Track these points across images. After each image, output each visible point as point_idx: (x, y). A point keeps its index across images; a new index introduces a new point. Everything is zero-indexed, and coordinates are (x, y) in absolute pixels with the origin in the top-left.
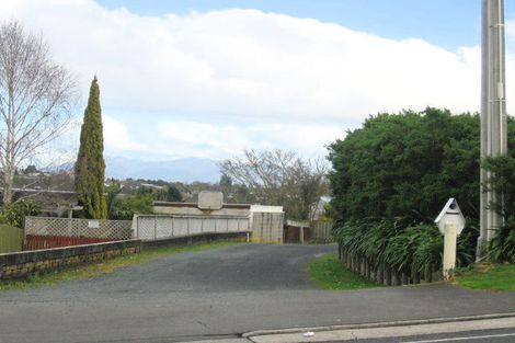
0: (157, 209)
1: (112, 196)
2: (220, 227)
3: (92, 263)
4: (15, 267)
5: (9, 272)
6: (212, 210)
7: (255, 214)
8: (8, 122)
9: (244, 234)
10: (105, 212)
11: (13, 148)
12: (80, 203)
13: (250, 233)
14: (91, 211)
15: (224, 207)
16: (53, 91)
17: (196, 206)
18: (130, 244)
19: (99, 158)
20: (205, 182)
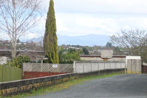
0: (82, 58)
1: (61, 53)
2: (112, 66)
3: (57, 84)
4: (25, 87)
5: (22, 89)
6: (108, 59)
7: (128, 60)
8: (13, 18)
9: (123, 69)
10: (58, 60)
11: (16, 31)
12: (47, 56)
13: (126, 69)
14: (52, 60)
15: (113, 57)
16: (33, 4)
17: (100, 57)
18: (73, 75)
19: (54, 35)
20: (99, 45)
